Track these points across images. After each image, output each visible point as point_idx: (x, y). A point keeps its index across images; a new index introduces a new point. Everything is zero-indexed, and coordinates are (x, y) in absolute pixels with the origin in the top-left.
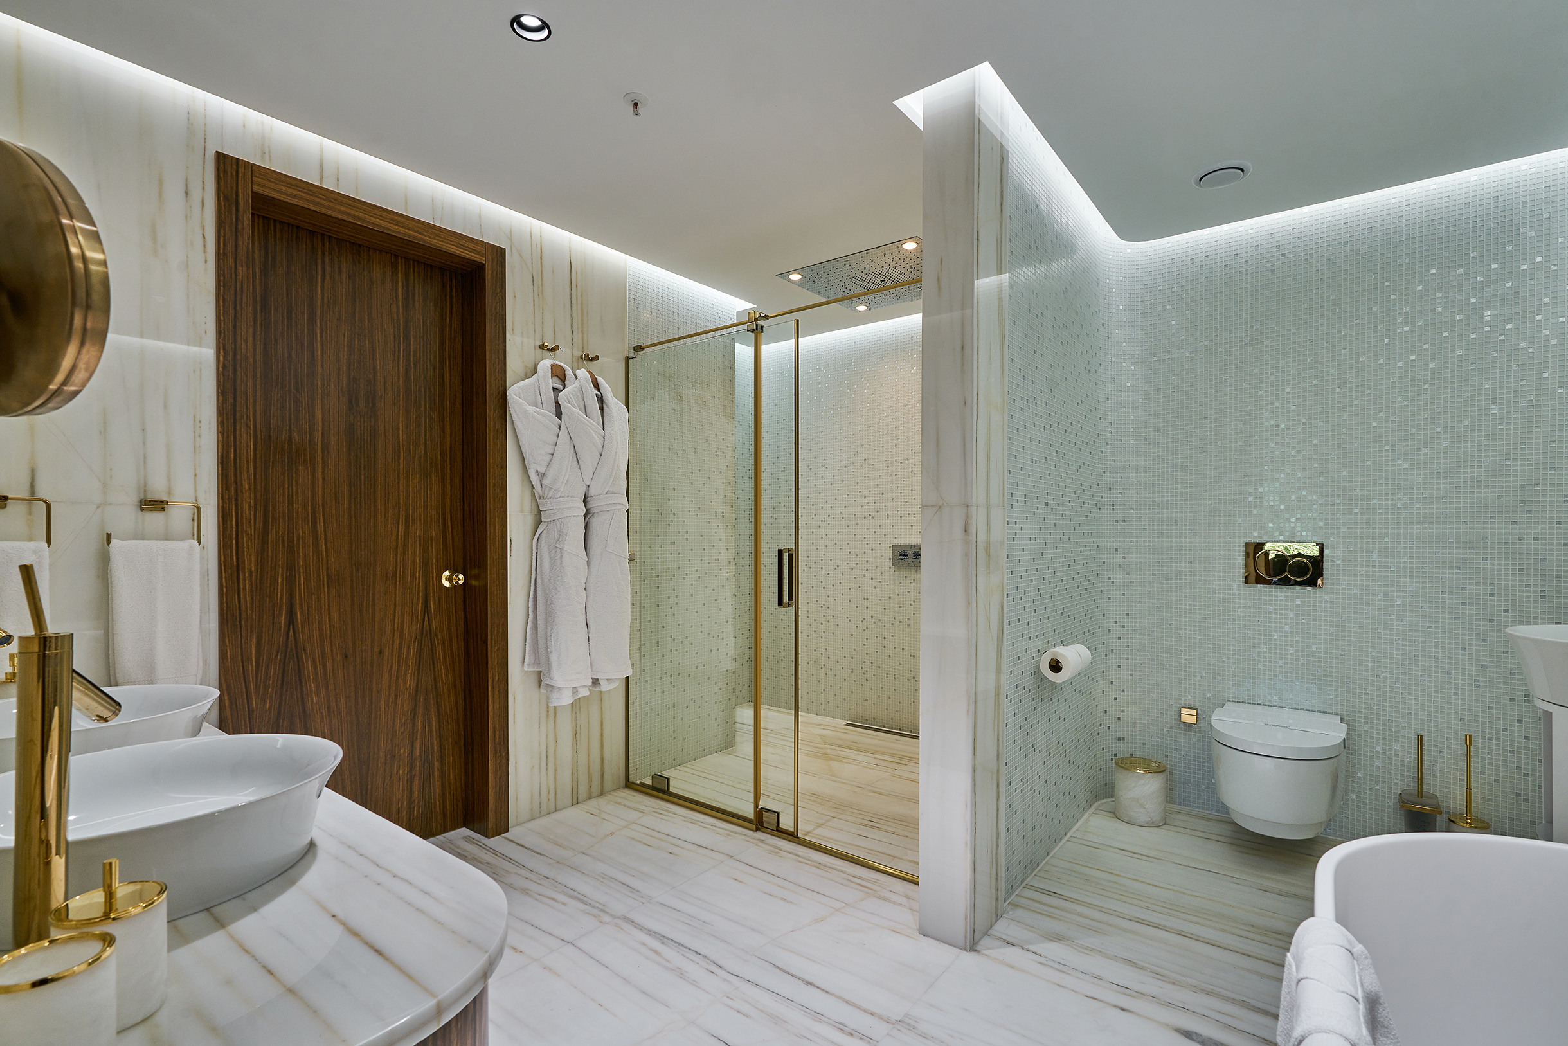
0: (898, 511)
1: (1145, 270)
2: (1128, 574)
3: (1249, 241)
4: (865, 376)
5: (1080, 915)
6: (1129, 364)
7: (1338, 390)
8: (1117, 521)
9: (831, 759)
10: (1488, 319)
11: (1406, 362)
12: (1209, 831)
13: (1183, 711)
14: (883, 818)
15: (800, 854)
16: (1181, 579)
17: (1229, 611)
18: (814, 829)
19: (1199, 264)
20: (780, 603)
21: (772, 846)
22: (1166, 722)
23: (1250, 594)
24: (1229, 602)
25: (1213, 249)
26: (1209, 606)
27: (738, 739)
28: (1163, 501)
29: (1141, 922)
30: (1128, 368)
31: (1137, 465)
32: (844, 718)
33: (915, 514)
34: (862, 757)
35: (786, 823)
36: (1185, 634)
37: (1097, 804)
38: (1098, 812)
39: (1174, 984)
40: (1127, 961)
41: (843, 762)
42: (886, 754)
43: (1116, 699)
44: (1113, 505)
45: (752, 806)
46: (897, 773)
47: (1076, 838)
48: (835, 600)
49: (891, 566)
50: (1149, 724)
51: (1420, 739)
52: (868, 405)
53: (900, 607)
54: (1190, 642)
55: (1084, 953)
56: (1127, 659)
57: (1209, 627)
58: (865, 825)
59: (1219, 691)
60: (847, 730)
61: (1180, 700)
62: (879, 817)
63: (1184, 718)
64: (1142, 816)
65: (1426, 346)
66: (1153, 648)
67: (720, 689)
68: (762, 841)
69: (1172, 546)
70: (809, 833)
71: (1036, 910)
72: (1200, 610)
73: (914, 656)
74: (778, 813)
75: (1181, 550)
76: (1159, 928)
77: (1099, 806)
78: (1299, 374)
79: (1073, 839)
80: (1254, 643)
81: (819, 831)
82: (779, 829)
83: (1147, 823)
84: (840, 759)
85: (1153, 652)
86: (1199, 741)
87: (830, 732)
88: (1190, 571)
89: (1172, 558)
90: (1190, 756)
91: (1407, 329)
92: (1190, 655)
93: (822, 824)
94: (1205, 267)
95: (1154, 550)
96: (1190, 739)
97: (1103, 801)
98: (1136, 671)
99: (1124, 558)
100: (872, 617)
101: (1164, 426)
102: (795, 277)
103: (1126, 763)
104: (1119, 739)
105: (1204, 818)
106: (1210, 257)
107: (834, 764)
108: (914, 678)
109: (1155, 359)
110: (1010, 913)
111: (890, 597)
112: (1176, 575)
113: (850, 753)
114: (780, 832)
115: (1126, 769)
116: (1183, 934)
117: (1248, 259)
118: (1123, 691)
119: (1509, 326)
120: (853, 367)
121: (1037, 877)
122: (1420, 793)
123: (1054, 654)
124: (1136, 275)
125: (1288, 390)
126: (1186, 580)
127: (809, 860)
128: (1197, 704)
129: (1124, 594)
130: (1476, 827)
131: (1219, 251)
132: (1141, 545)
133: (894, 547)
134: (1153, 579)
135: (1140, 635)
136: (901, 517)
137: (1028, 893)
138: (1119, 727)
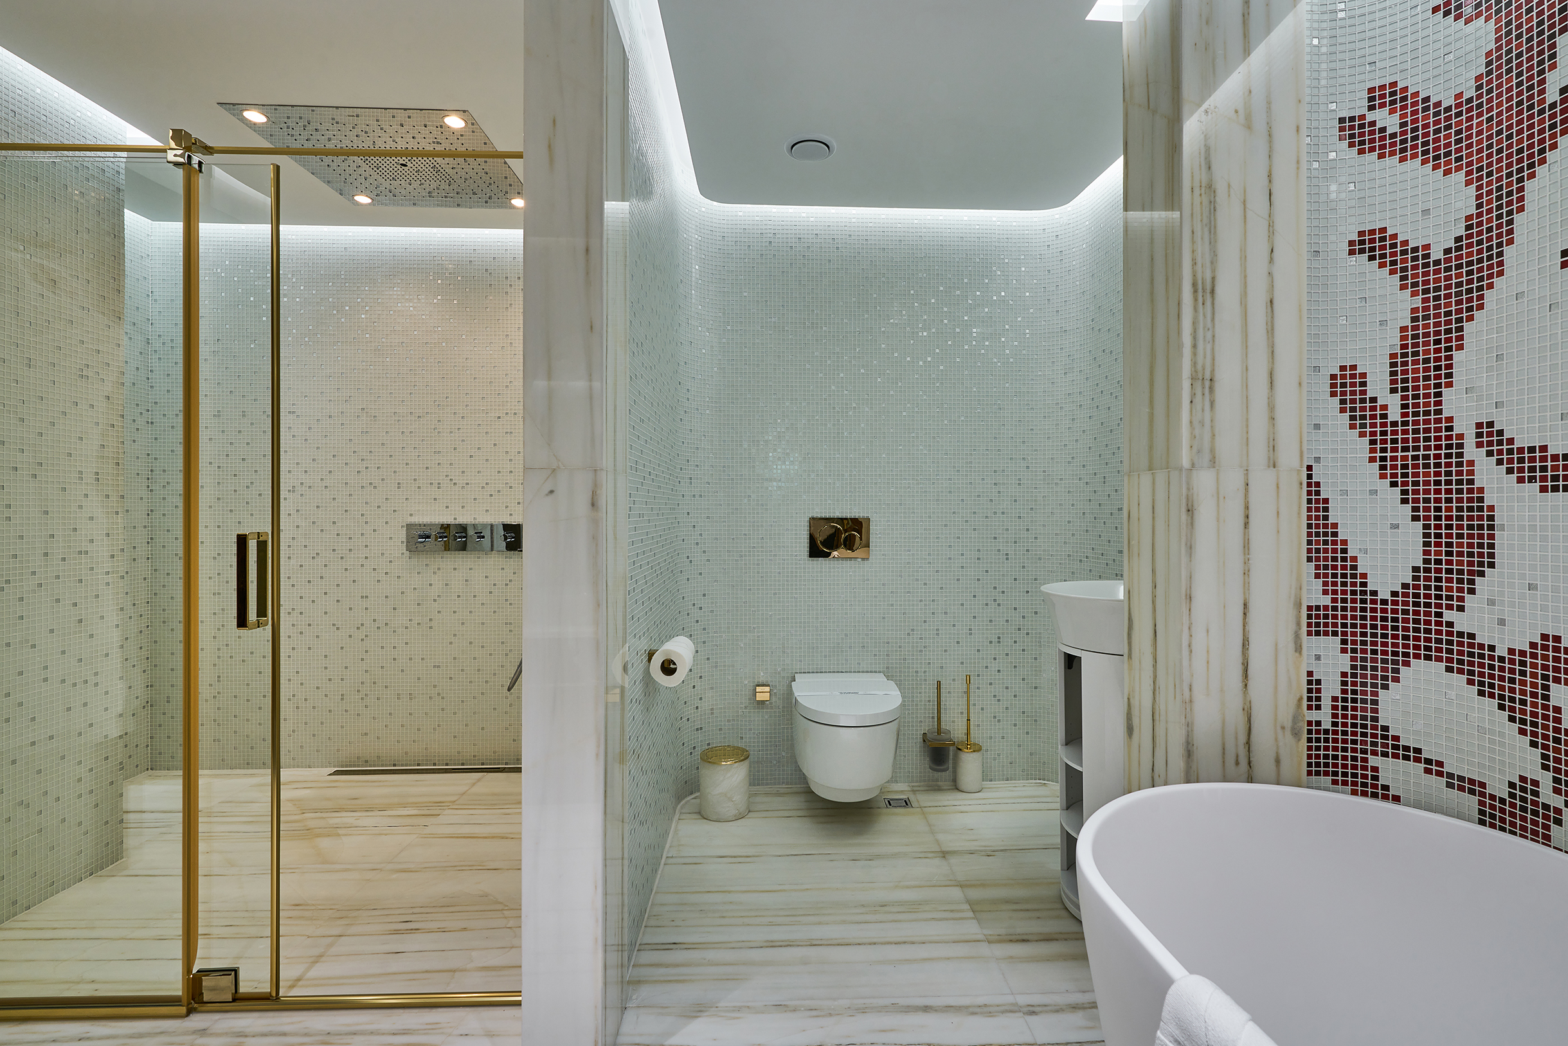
0: (415, 480)
1: (718, 234)
2: (704, 552)
3: (810, 228)
4: (363, 296)
5: (712, 964)
6: (704, 329)
7: (879, 380)
8: (694, 496)
9: (319, 836)
10: (975, 335)
11: (925, 362)
12: (788, 808)
13: (759, 689)
14: (423, 910)
15: (286, 1029)
16: (754, 556)
17: (796, 585)
18: (308, 969)
19: (768, 240)
20: (242, 622)
21: (226, 1034)
22: (741, 703)
23: (813, 568)
24: (796, 576)
25: (780, 228)
26: (779, 581)
27: (130, 841)
28: (737, 475)
29: (772, 945)
30: (703, 334)
31: (712, 436)
32: (330, 765)
33: (439, 484)
34: (367, 820)
35: (254, 979)
36: (758, 611)
37: (679, 807)
38: (683, 817)
39: (830, 1015)
40: (780, 1007)
41: (339, 835)
42: (404, 806)
43: (694, 687)
44: (691, 478)
45: (178, 968)
46: (428, 830)
47: (672, 857)
48: (313, 601)
49: (405, 551)
50: (725, 708)
51: (939, 683)
52: (367, 336)
53: (419, 604)
54: (762, 619)
55: (734, 1018)
56: (704, 642)
57: (779, 602)
58: (397, 932)
59: (788, 665)
60: (336, 781)
61: (754, 678)
62: (415, 910)
63: (759, 697)
64: (729, 810)
65: (937, 351)
66: (728, 628)
67: (91, 770)
68: (203, 1032)
69: (745, 522)
70: (298, 980)
71: (662, 979)
72: (771, 585)
73: (439, 667)
74: (235, 971)
75: (754, 526)
76: (790, 946)
77: (682, 808)
78: (850, 362)
79: (670, 861)
80: (817, 614)
81: (317, 971)
82: (238, 996)
83: (735, 816)
84: (333, 832)
85: (729, 632)
86: (771, 717)
87: (308, 791)
88: (762, 547)
89: (745, 534)
90: (763, 734)
91: (925, 334)
92: (762, 632)
93: (321, 956)
94: (773, 244)
95: (729, 526)
96: (762, 717)
97: (683, 802)
98: (713, 654)
99: (701, 535)
100: (374, 620)
101: (737, 399)
102: (255, 116)
103: (711, 756)
104: (697, 730)
105: (778, 794)
106: (778, 236)
107: (325, 843)
108: (439, 694)
109: (729, 328)
110: (634, 997)
111: (403, 593)
112: (750, 551)
113: (348, 818)
114: (241, 1001)
115: (714, 763)
116: (815, 943)
117: (810, 245)
118: (701, 677)
119: (987, 343)
120: (343, 281)
121: (648, 929)
122: (939, 731)
123: (668, 652)
124: (710, 237)
125: (842, 375)
126: (758, 556)
127: (306, 1035)
128: (769, 679)
129: (701, 574)
130: (974, 751)
131: (785, 232)
132: (717, 522)
133: (409, 527)
134: (729, 556)
135: (716, 615)
136: (419, 487)
137: (647, 957)
138: (697, 717)
